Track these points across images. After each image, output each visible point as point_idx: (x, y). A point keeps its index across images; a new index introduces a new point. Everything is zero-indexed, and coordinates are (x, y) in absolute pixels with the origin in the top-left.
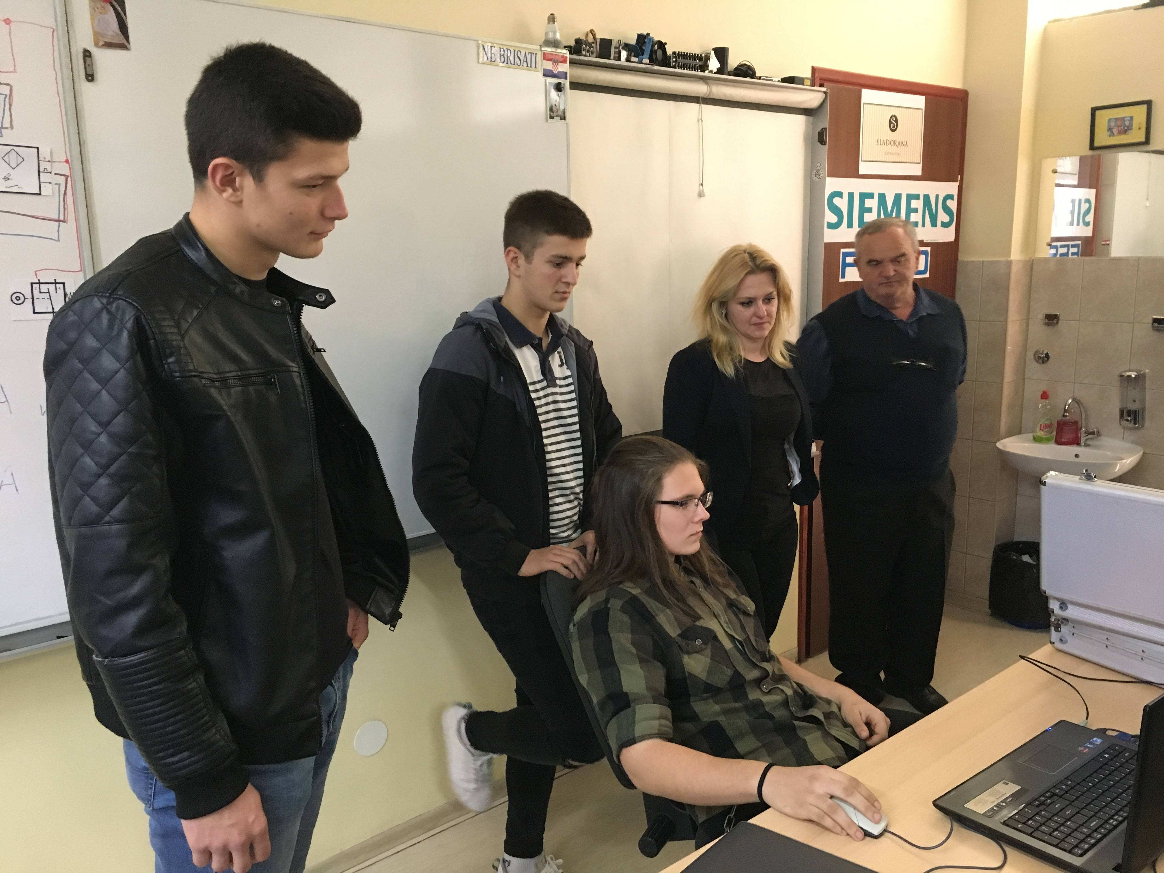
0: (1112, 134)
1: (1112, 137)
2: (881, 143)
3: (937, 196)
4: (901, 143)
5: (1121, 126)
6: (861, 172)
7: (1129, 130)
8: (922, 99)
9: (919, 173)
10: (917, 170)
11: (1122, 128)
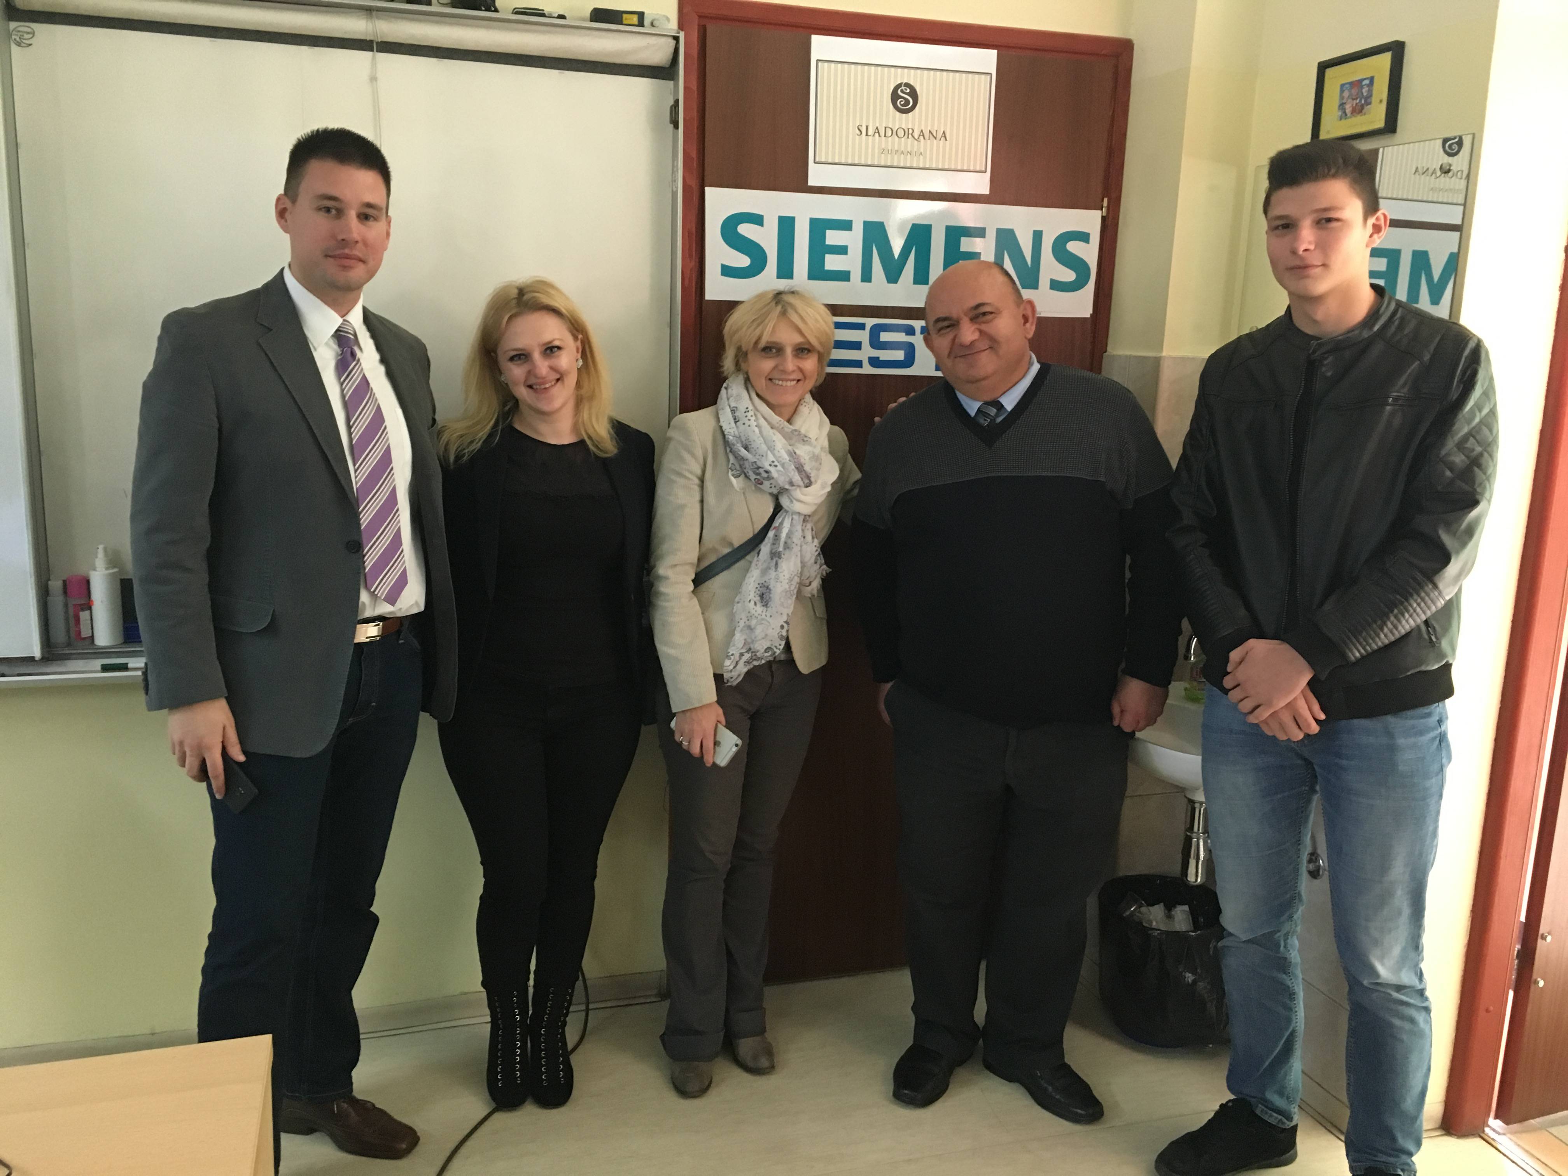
0: (1344, 115)
1: (1343, 121)
2: (870, 132)
3: (1038, 236)
4: (927, 134)
5: (1357, 99)
6: (811, 182)
7: (1367, 105)
8: (991, 55)
9: (985, 189)
10: (981, 184)
11: (1358, 101)
